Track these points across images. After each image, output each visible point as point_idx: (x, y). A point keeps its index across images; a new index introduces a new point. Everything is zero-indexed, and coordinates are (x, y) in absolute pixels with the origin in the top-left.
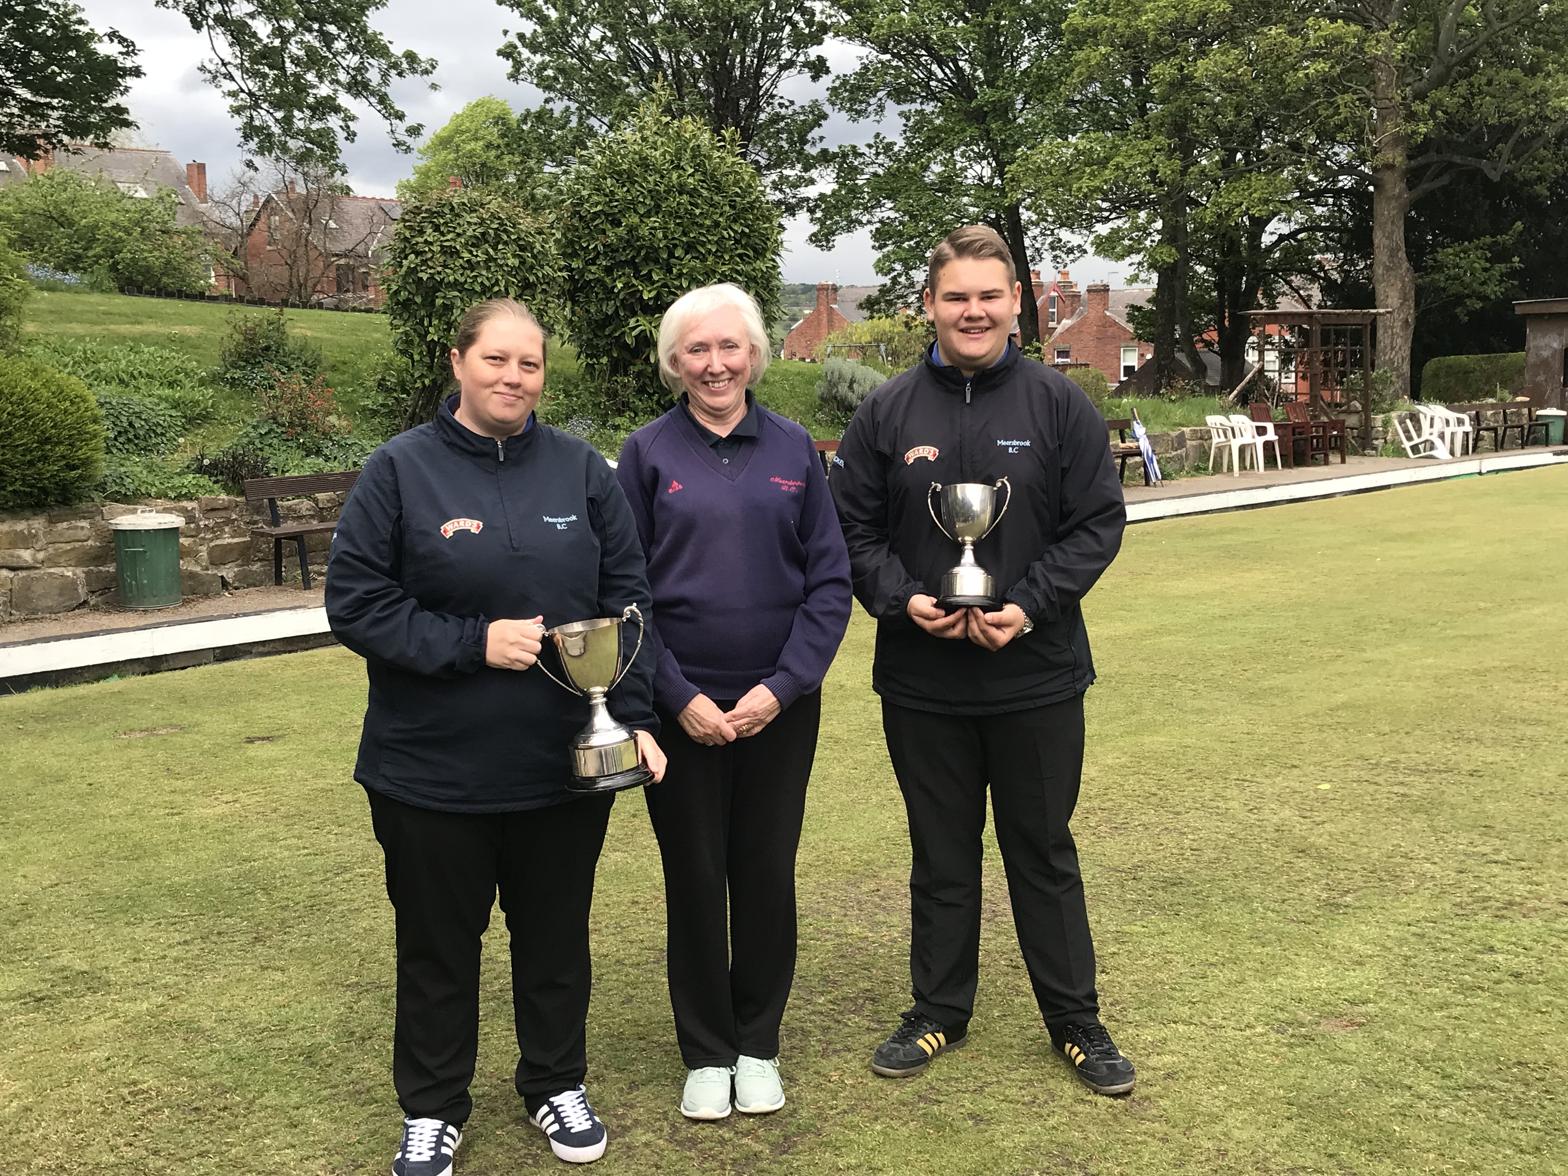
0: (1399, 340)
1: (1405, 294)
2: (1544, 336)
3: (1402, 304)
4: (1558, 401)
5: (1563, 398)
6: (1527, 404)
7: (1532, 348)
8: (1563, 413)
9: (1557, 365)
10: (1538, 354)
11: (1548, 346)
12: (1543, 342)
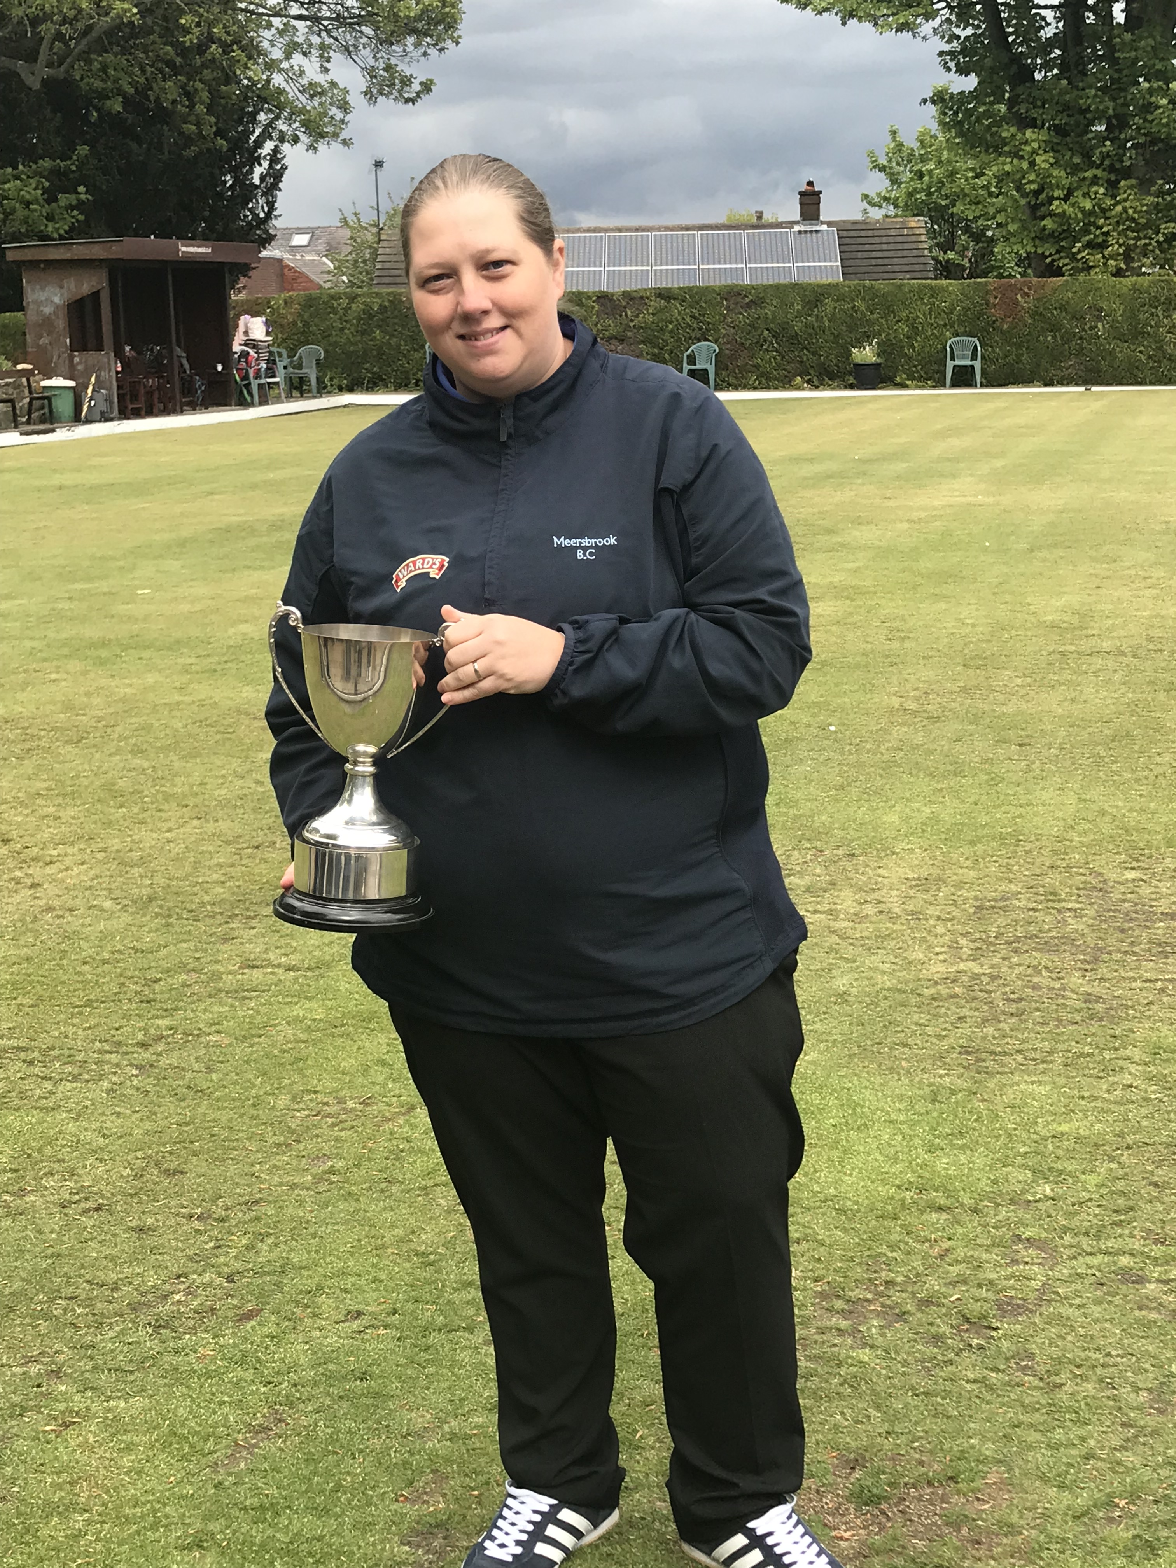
2: (43, 289)
4: (65, 368)
5: (72, 365)
6: (27, 374)
7: (31, 306)
8: (72, 383)
9: (61, 324)
10: (39, 313)
11: (49, 301)
12: (42, 296)
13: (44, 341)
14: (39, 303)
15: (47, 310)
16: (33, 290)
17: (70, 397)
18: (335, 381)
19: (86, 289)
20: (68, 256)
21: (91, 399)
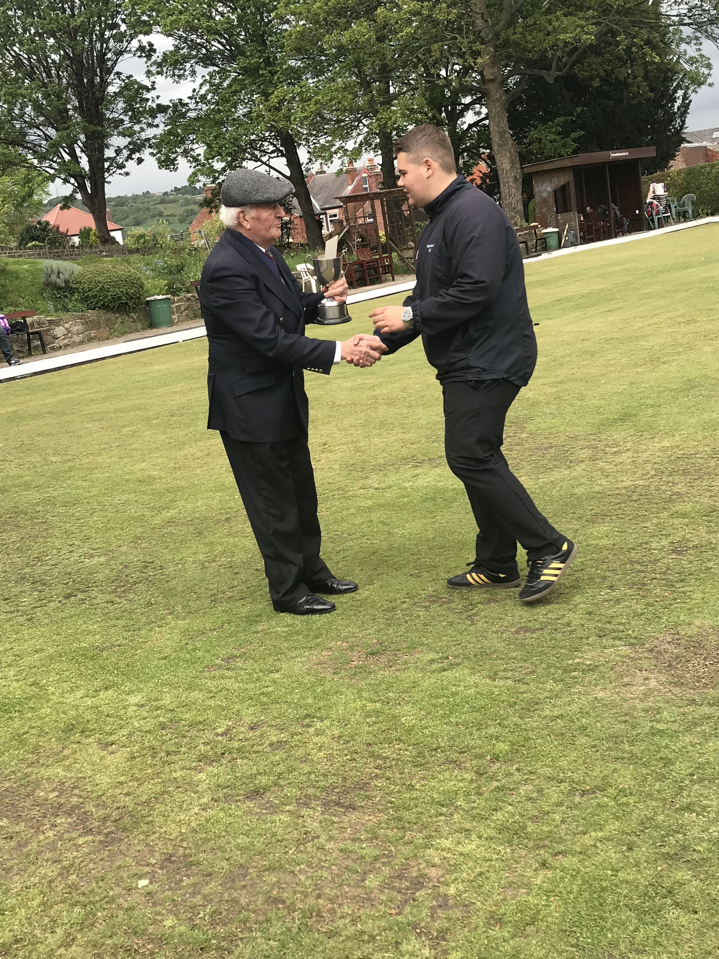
0: (513, 190)
1: (513, 160)
2: (542, 185)
3: (511, 167)
4: (554, 223)
5: (557, 221)
6: (536, 227)
7: (537, 194)
8: (557, 230)
9: (552, 201)
10: (541, 197)
11: (545, 190)
12: (542, 188)
13: (544, 210)
14: (540, 192)
15: (545, 195)
16: (538, 186)
17: (556, 237)
18: (705, 211)
19: (562, 182)
20: (553, 167)
21: (566, 236)
